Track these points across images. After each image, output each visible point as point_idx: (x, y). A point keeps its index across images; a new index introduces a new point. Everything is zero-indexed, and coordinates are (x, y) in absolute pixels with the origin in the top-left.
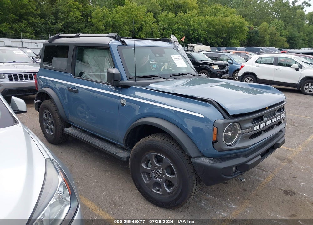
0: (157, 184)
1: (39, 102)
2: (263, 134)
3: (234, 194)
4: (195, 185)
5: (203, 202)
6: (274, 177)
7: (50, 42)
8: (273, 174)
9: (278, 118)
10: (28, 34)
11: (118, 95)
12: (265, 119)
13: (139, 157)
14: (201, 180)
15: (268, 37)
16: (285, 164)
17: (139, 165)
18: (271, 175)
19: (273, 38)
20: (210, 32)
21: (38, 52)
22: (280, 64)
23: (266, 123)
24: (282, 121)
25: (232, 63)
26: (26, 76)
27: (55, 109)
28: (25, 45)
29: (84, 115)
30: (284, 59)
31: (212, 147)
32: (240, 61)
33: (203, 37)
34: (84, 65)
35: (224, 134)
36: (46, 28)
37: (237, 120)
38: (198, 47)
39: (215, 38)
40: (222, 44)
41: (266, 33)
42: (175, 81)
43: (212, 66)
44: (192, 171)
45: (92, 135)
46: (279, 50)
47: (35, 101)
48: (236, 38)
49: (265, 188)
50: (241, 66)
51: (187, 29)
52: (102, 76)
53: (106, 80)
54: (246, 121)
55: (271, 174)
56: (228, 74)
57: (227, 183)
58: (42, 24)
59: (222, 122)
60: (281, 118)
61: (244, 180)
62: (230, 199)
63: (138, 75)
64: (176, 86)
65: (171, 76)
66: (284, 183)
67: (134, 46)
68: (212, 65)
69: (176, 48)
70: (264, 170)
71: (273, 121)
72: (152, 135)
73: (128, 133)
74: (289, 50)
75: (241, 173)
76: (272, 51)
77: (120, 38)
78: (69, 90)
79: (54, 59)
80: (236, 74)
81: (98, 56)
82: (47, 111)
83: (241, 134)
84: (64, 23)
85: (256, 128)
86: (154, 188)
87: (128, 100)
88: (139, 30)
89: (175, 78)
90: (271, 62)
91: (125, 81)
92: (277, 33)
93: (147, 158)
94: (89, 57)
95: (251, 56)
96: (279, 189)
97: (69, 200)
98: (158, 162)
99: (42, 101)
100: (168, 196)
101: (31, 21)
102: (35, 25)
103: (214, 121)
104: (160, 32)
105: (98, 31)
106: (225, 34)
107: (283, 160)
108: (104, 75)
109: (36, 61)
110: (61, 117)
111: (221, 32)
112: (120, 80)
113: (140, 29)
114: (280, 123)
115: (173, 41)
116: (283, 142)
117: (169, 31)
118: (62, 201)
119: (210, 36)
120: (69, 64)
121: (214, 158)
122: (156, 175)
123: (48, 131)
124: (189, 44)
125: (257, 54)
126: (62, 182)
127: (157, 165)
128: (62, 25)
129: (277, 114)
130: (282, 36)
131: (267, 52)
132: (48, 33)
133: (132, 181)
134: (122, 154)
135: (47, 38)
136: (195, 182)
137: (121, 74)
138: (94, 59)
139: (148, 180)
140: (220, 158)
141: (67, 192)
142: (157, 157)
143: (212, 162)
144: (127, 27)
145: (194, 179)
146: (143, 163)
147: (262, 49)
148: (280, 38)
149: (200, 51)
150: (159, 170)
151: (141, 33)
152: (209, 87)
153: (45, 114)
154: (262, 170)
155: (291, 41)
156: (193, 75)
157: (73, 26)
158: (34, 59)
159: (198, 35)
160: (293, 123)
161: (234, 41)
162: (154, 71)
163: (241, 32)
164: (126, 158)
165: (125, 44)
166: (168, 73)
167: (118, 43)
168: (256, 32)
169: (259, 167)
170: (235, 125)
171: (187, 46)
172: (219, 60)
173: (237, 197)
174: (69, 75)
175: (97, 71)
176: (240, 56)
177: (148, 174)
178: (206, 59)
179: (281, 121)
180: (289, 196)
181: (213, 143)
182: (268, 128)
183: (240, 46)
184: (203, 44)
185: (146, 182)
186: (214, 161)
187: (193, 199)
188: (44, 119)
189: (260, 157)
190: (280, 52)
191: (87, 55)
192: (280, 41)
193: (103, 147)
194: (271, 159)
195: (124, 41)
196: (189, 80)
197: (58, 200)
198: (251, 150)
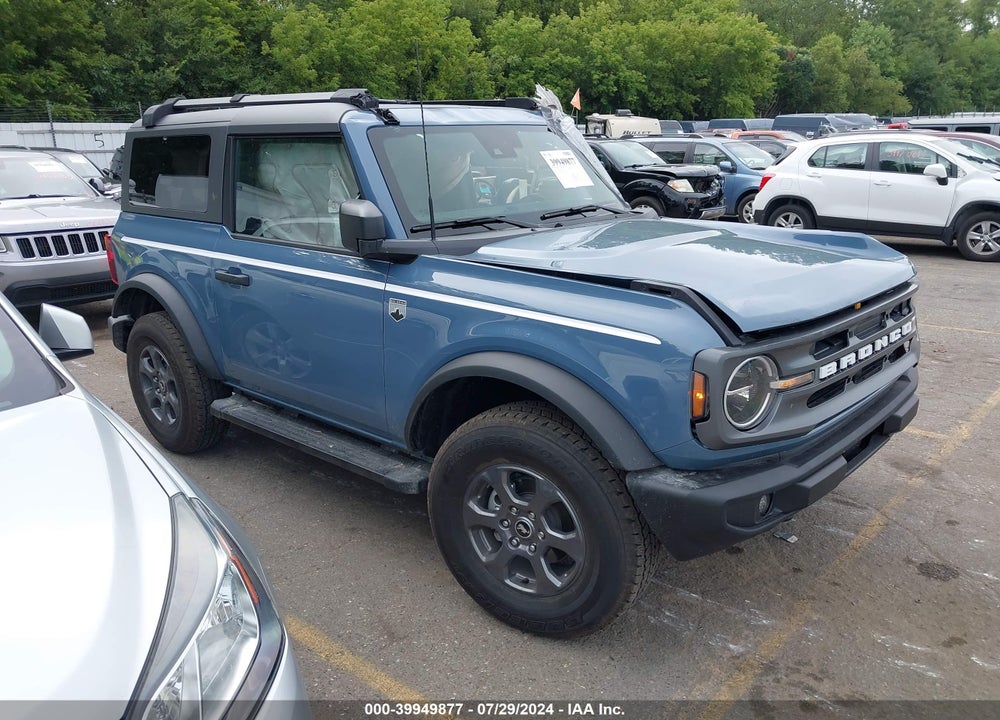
0: (521, 563)
1: (125, 322)
2: (849, 389)
3: (765, 583)
4: (640, 561)
5: (668, 614)
6: (887, 525)
7: (147, 127)
8: (884, 514)
9: (895, 336)
10: (71, 107)
11: (379, 285)
12: (853, 341)
13: (458, 480)
14: (659, 542)
15: (843, 80)
16: (918, 482)
17: (461, 506)
18: (878, 520)
19: (861, 84)
20: (658, 73)
21: (106, 162)
22: (888, 166)
23: (857, 353)
24: (906, 345)
25: (733, 171)
26: (74, 239)
27: (178, 342)
28: (63, 141)
29: (271, 357)
30: (900, 148)
31: (691, 437)
32: (759, 161)
33: (633, 91)
34: (262, 197)
35: (728, 393)
36: (127, 85)
37: (765, 346)
38: (619, 123)
39: (671, 92)
40: (695, 110)
41: (835, 68)
42: (558, 232)
43: (670, 183)
44: (631, 517)
45: (302, 418)
46: (880, 121)
47: (111, 317)
48: (742, 88)
49: (861, 559)
50: (761, 178)
51: (583, 66)
52: (321, 229)
53: (337, 240)
54: (795, 350)
55: (878, 516)
56: (720, 204)
57: (740, 551)
58: (114, 72)
59: (719, 357)
60: (903, 336)
61: (793, 539)
62: (751, 600)
63: (439, 218)
64: (563, 248)
65: (543, 218)
66: (920, 541)
67: (423, 126)
68: (669, 180)
69: (554, 128)
70: (853, 505)
71: (878, 348)
72: (497, 409)
73: (418, 406)
74: (914, 121)
75: (785, 516)
76: (860, 126)
77: (376, 104)
78: (219, 277)
79: (163, 181)
80: (747, 206)
81: (306, 165)
82: (154, 350)
83: (780, 391)
84: (185, 64)
85: (828, 370)
86: (511, 576)
87: (412, 301)
88: (427, 78)
89: (558, 225)
90: (857, 162)
91: (400, 240)
92: (873, 66)
93: (483, 482)
94: (277, 168)
95: (793, 144)
96: (904, 560)
97: (253, 619)
98: (520, 492)
99: (135, 316)
100: (558, 598)
101: (78, 64)
102: (91, 77)
103: (692, 355)
104: (495, 80)
105: (296, 84)
106: (705, 77)
107: (910, 472)
108: (331, 226)
109: (102, 193)
110: (199, 368)
111: (691, 72)
112: (384, 239)
113: (431, 73)
114: (899, 353)
115: (546, 105)
116: (912, 413)
117: (525, 77)
118: (231, 626)
119: (657, 85)
120: (214, 197)
121: (698, 472)
122: (516, 533)
123: (159, 412)
124: (591, 114)
125: (810, 136)
126: (227, 567)
127: (517, 501)
128: (178, 72)
129: (890, 323)
130: (889, 75)
131: (843, 129)
132: (133, 100)
133: (440, 556)
134: (405, 474)
135: (132, 114)
136: (640, 551)
137: (384, 217)
138: (293, 174)
139: (491, 552)
140: (718, 471)
141: (246, 597)
142: (514, 477)
143: (691, 484)
144: (388, 70)
145: (637, 540)
146: (471, 497)
147: (827, 122)
148: (883, 82)
149: (627, 137)
150: (525, 519)
151: (434, 86)
152: (668, 247)
153: (146, 360)
154: (847, 503)
155: (917, 91)
156: (616, 213)
157: (214, 72)
158: (95, 186)
159: (617, 83)
160: (938, 352)
161: (732, 99)
162: (485, 205)
163: (757, 68)
164: (415, 486)
165: (391, 121)
166: (536, 210)
167: (372, 119)
168: (805, 67)
169: (838, 497)
170: (761, 364)
171: (586, 122)
172: (690, 162)
173: (774, 593)
174: (218, 230)
175: (303, 213)
176: (758, 145)
177: (491, 532)
178: (650, 160)
179: (903, 346)
180: (937, 583)
181: (693, 426)
182: (864, 369)
183: (753, 115)
184: (636, 113)
185: (484, 559)
186: (699, 482)
187: (637, 606)
188: (145, 375)
189: (842, 461)
190: (883, 127)
191: (272, 164)
192: (882, 93)
193: (341, 455)
194: (875, 467)
195: (387, 111)
196: (603, 228)
197: (217, 622)
198: (813, 441)
